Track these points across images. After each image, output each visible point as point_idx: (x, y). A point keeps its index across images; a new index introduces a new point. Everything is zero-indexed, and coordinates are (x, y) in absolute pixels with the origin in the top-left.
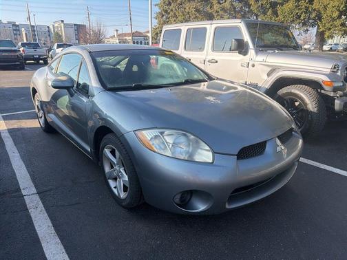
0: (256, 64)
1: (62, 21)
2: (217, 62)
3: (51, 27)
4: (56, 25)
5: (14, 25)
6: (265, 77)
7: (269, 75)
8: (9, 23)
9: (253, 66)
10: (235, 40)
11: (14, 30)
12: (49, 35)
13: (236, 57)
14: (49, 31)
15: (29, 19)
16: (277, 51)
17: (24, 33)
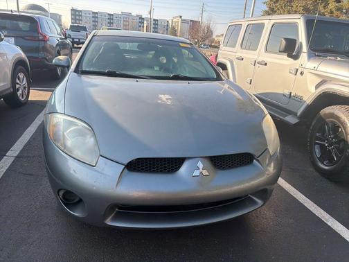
0: (305, 71)
1: (181, 17)
2: (266, 64)
3: (170, 22)
4: (175, 20)
5: (141, 18)
6: (312, 89)
7: (317, 87)
8: (137, 16)
9: (302, 74)
10: (286, 39)
11: (140, 22)
12: (167, 29)
13: (284, 60)
14: (167, 26)
15: (150, 13)
16: (339, 59)
17: (145, 25)
